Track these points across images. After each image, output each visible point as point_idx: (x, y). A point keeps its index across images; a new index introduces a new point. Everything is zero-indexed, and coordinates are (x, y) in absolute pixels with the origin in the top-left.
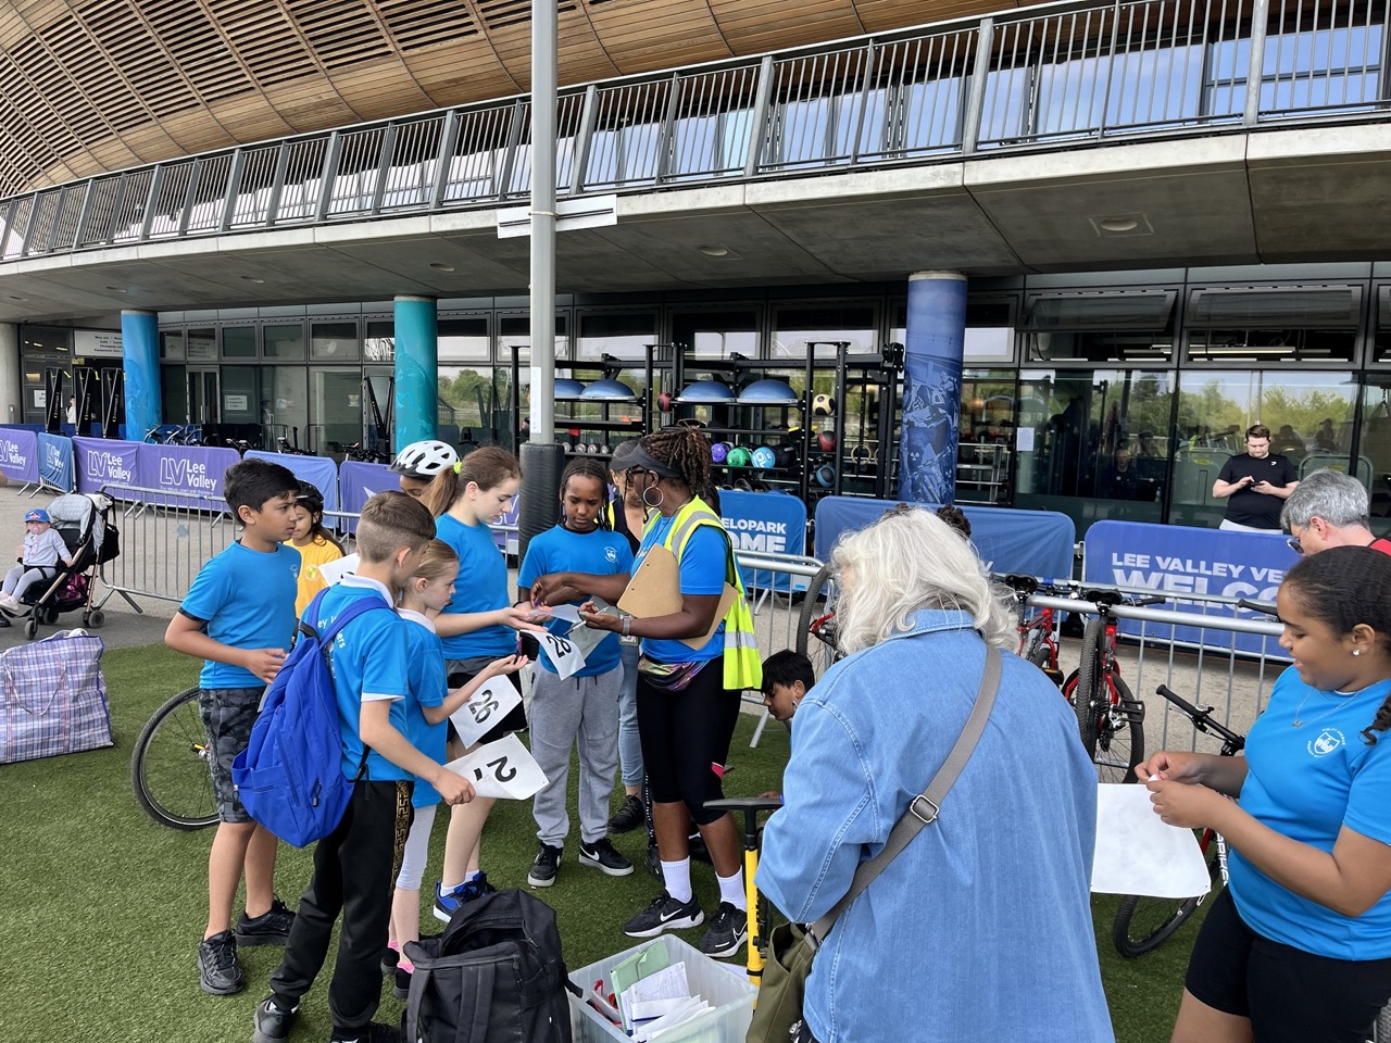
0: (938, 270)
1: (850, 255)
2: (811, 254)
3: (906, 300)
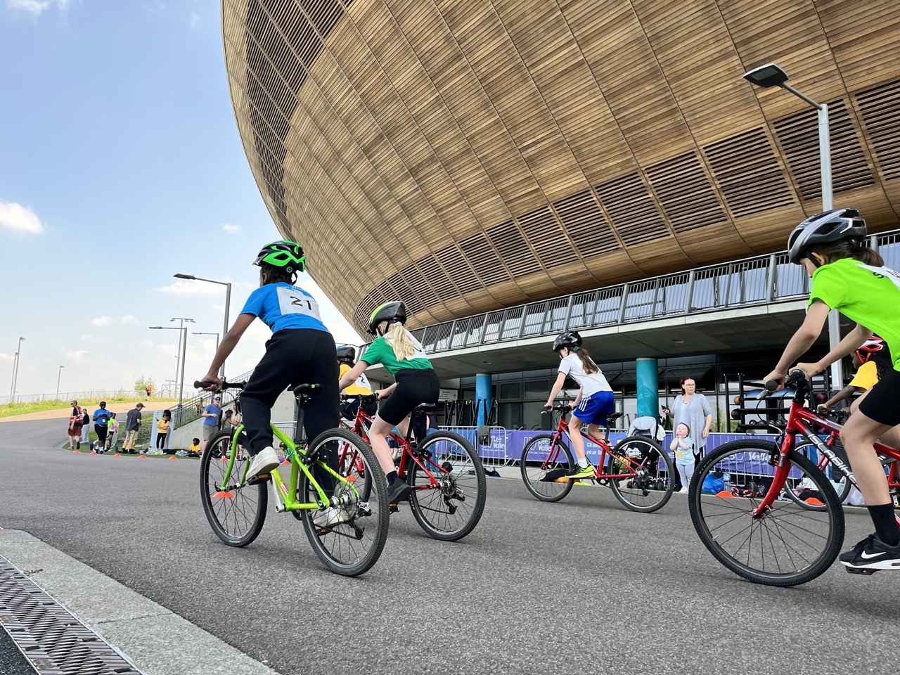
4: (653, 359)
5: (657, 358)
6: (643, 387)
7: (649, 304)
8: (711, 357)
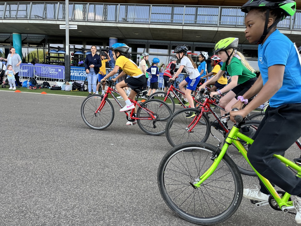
0: (113, 37)
1: (101, 34)
2: (95, 33)
3: (109, 41)
4: (19, 34)
5: (21, 34)
6: (15, 45)
7: (15, 11)
8: (44, 36)
